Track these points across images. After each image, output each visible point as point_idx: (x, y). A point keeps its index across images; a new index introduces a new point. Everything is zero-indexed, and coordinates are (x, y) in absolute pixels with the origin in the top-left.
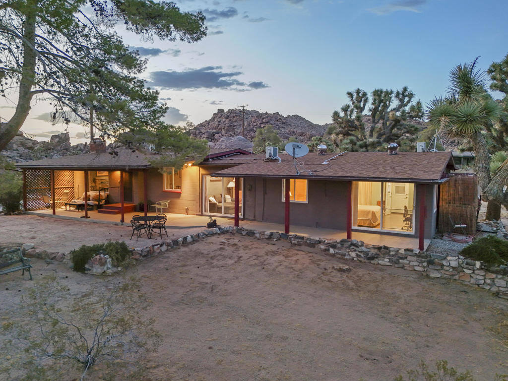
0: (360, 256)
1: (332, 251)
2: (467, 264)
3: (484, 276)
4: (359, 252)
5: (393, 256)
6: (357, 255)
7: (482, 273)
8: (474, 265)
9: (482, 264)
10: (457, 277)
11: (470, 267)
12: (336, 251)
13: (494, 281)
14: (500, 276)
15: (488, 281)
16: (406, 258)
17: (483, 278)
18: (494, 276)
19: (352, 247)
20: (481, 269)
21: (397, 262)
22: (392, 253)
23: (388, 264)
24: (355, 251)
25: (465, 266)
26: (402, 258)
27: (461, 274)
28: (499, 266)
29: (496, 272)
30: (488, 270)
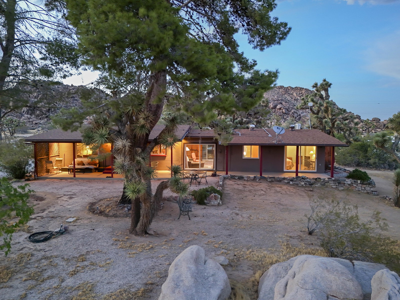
0: (306, 184)
1: (291, 183)
2: (355, 182)
3: (361, 186)
4: (306, 182)
5: (322, 182)
6: (305, 184)
7: (360, 185)
8: (357, 182)
9: (361, 182)
10: (350, 188)
11: (356, 183)
12: (294, 183)
13: (365, 188)
14: (368, 186)
15: (363, 188)
16: (328, 182)
17: (361, 187)
18: (365, 186)
19: (302, 180)
20: (360, 183)
21: (324, 185)
22: (322, 181)
23: (320, 186)
24: (304, 181)
25: (353, 183)
26: (326, 183)
27: (352, 187)
28: (367, 181)
29: (366, 184)
30: (363, 184)
